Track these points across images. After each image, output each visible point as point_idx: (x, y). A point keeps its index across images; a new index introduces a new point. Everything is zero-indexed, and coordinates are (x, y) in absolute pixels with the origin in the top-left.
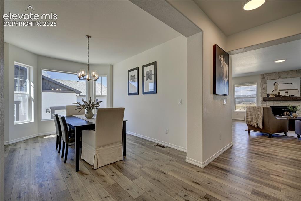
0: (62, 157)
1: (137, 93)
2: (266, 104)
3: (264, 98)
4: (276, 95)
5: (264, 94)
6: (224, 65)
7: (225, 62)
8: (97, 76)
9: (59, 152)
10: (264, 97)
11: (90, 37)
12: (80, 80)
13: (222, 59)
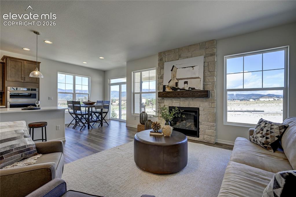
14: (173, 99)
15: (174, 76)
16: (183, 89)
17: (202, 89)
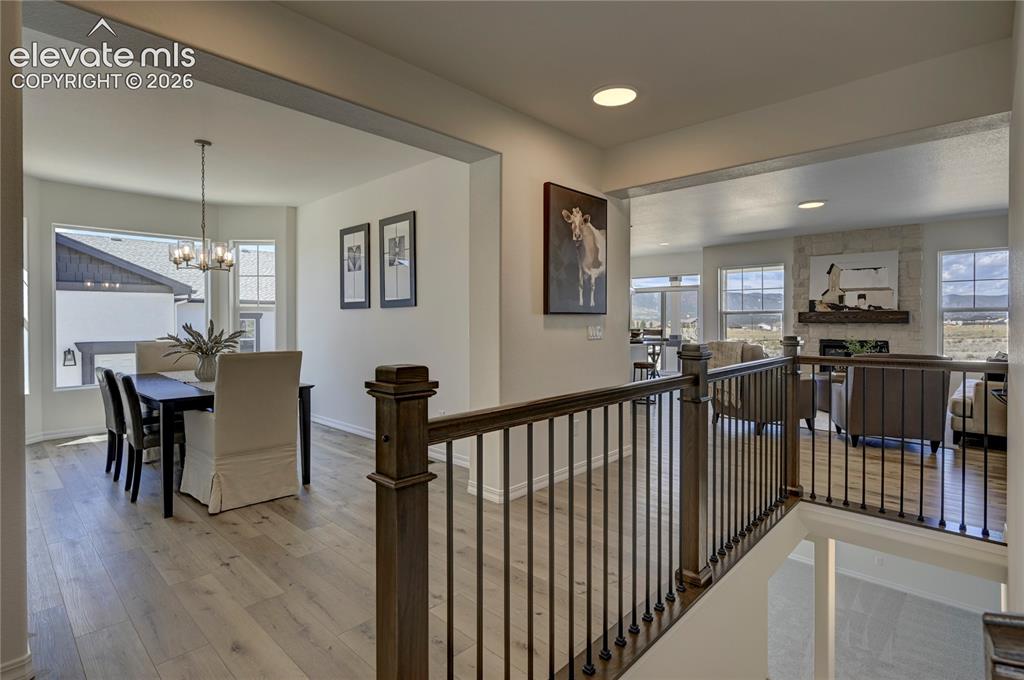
0: (127, 488)
1: (367, 304)
2: (808, 333)
3: (800, 314)
4: (832, 306)
5: (802, 301)
6: (585, 233)
7: (589, 224)
8: (229, 257)
9: (116, 478)
10: (801, 311)
11: (209, 144)
12: (178, 268)
13: (577, 218)
14: (831, 326)
15: (834, 285)
16: (856, 308)
17: (896, 309)
